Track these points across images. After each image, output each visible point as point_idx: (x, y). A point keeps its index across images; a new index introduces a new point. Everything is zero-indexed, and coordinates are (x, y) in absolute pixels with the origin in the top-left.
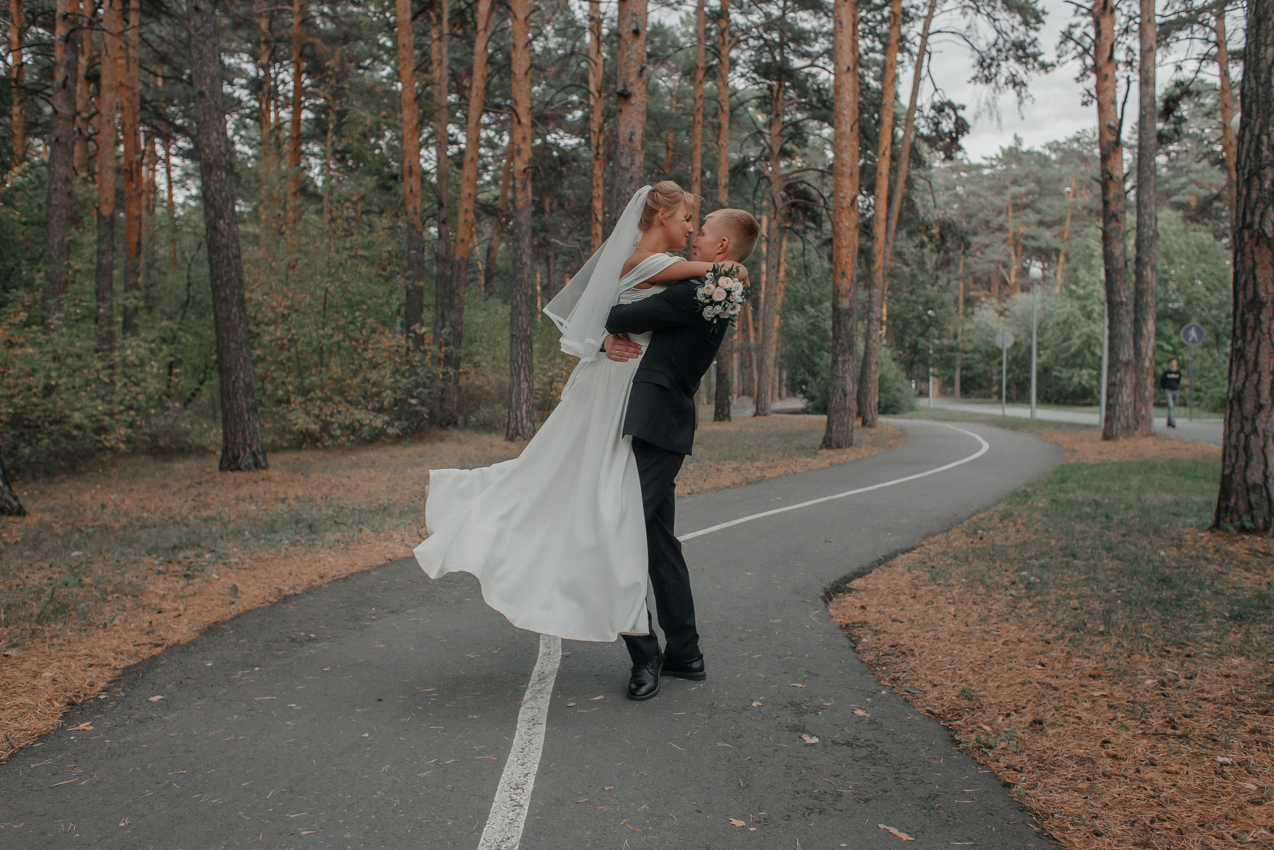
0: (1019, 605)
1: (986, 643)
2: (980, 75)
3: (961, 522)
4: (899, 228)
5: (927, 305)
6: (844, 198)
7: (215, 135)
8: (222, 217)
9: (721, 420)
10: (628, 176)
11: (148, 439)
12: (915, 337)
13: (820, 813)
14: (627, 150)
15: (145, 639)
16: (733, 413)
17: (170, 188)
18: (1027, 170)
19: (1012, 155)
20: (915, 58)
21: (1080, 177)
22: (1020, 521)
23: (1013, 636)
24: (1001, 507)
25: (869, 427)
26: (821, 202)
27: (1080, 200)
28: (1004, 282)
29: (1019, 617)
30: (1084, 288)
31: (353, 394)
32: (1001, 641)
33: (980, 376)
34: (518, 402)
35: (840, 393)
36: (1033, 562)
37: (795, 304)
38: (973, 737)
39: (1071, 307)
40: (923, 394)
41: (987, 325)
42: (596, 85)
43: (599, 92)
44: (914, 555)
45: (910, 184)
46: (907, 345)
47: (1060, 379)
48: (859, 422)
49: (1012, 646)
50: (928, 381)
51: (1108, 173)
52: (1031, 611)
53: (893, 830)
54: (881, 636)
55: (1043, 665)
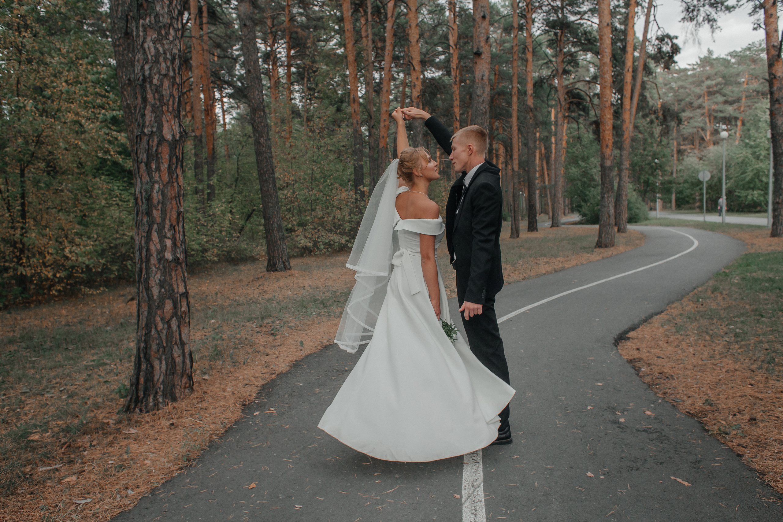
0: (732, 347)
1: (716, 371)
2: (687, 17)
3: (688, 294)
4: (637, 112)
5: (654, 156)
6: (607, 101)
7: (257, 92)
8: (262, 137)
9: (532, 231)
10: (481, 100)
11: (226, 253)
12: (647, 176)
13: (637, 469)
14: (480, 85)
15: (265, 370)
17: (224, 115)
18: (716, 70)
19: (706, 61)
20: (646, 10)
21: (751, 72)
22: (724, 292)
23: (731, 367)
24: (711, 283)
25: (622, 232)
26: (588, 99)
27: (751, 86)
28: (702, 139)
29: (732, 354)
30: (755, 141)
31: (329, 226)
32: (724, 370)
33: (688, 197)
35: (606, 215)
36: (736, 319)
37: (573, 160)
38: (716, 427)
39: (747, 153)
40: (653, 209)
41: (692, 167)
42: (454, 41)
43: (456, 45)
44: (663, 316)
45: (643, 86)
46: (642, 181)
47: (740, 197)
48: (616, 229)
49: (731, 374)
50: (655, 201)
51: (773, 74)
52: (739, 351)
53: (679, 480)
54: (652, 367)
55: (752, 385)
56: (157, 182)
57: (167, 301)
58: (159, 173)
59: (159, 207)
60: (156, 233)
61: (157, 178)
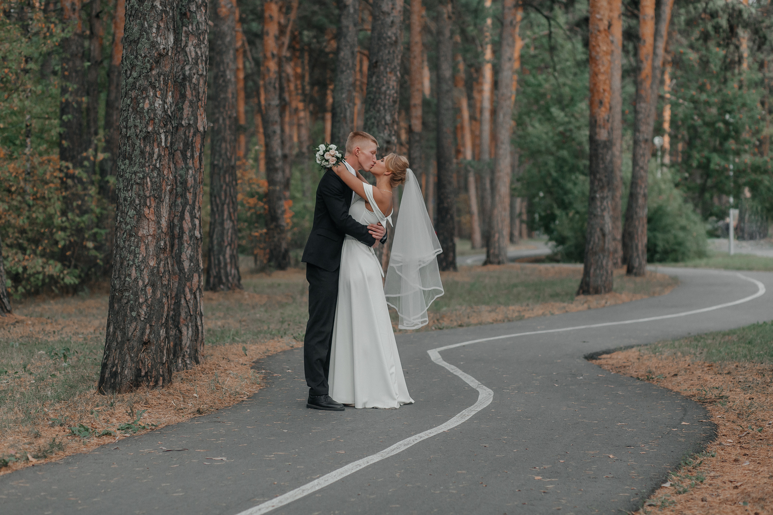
5: (724, 106)
6: (601, 20)
12: (706, 153)
16: (459, 261)
25: (636, 275)
34: (220, 244)
35: (598, 233)
37: (538, 104)
48: (623, 269)
56: (191, 168)
57: (195, 274)
58: (193, 160)
59: (192, 190)
60: (188, 213)
61: (191, 165)
